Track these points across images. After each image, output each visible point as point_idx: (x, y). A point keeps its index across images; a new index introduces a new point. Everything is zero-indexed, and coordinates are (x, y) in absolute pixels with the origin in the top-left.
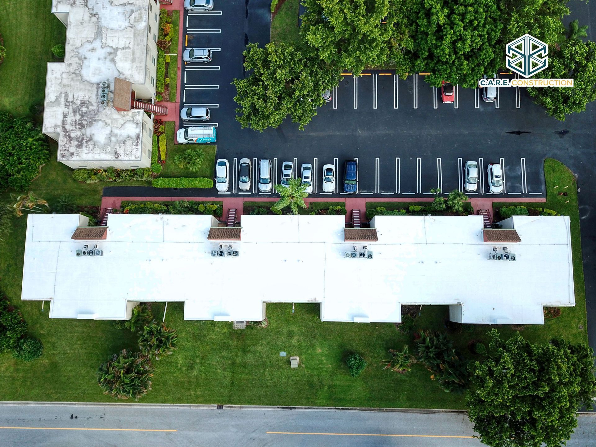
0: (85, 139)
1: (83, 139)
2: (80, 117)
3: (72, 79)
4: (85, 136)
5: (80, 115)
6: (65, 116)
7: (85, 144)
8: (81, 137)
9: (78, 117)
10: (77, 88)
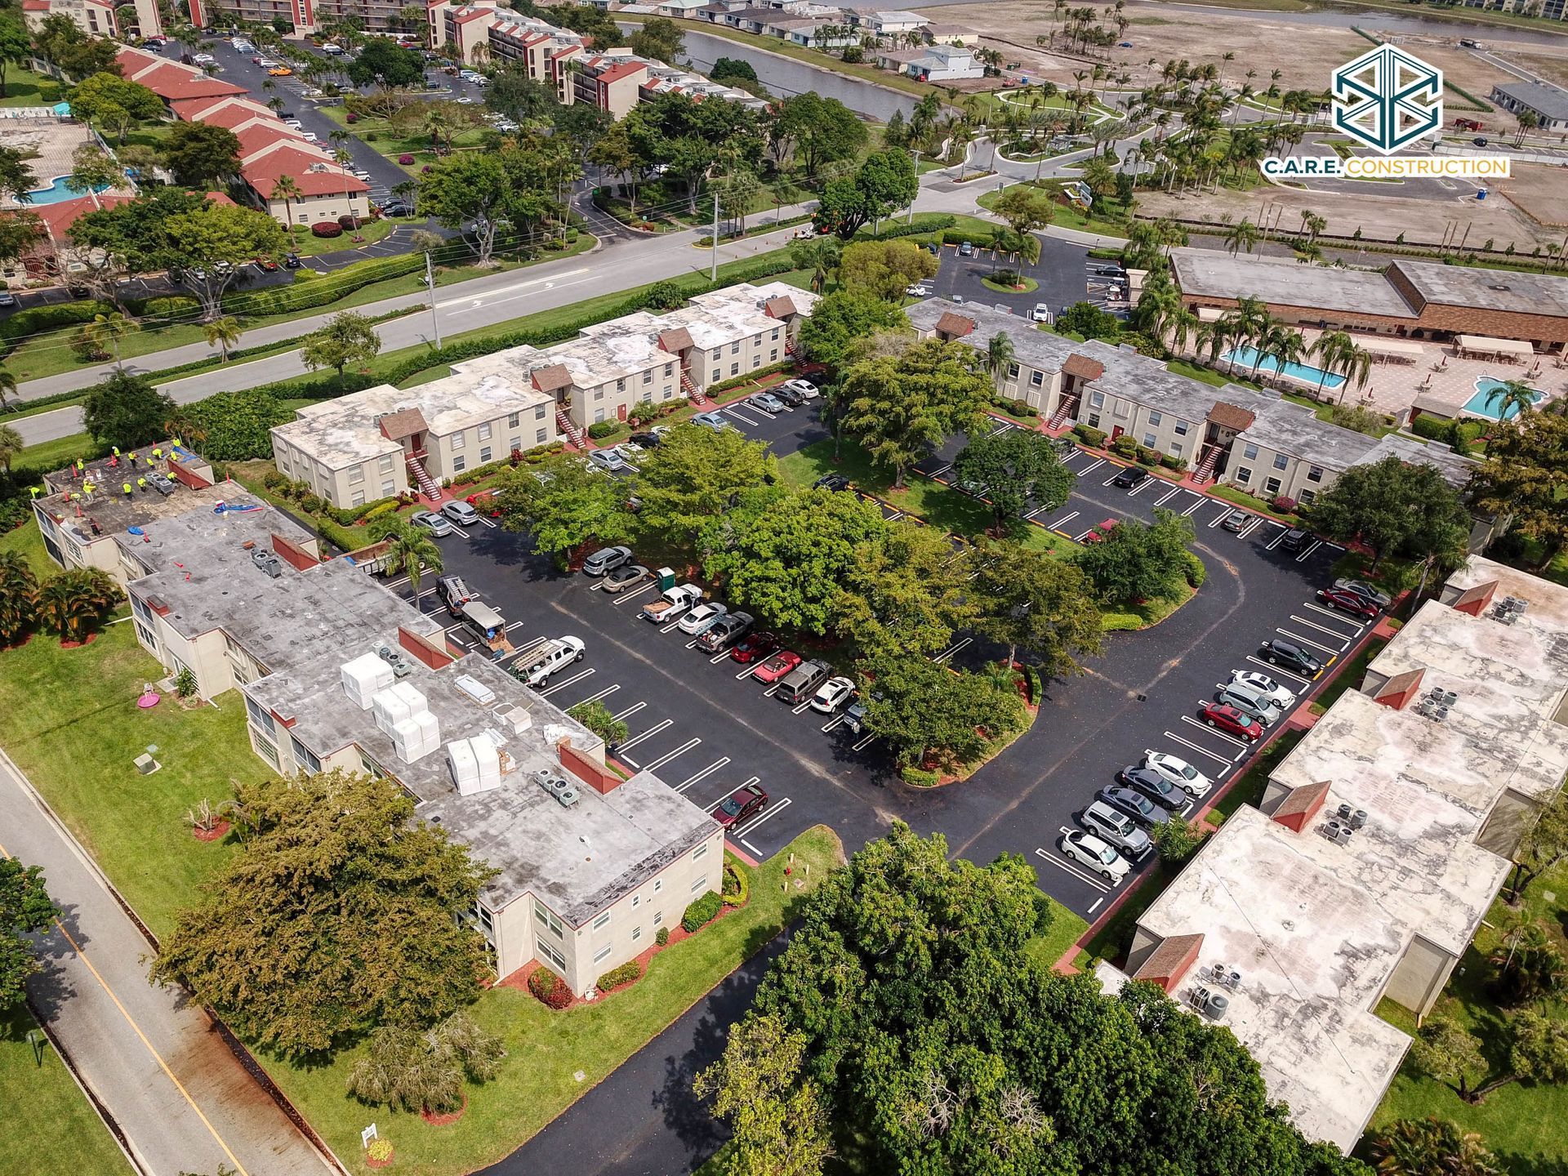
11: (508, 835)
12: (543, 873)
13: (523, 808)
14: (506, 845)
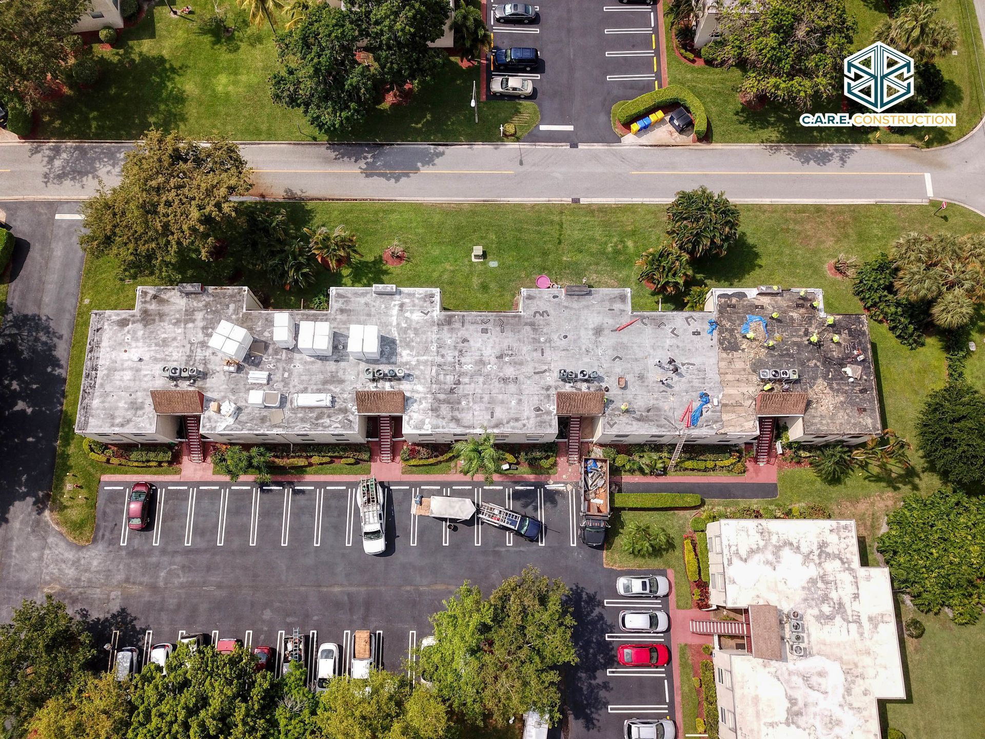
0: (816, 558)
1: (820, 556)
2: (831, 596)
3: (856, 665)
4: (817, 561)
5: (832, 599)
6: (856, 596)
7: (815, 547)
8: (823, 560)
9: (834, 595)
10: (845, 648)
11: (180, 331)
12: (139, 326)
13: (191, 351)
14: (175, 324)
